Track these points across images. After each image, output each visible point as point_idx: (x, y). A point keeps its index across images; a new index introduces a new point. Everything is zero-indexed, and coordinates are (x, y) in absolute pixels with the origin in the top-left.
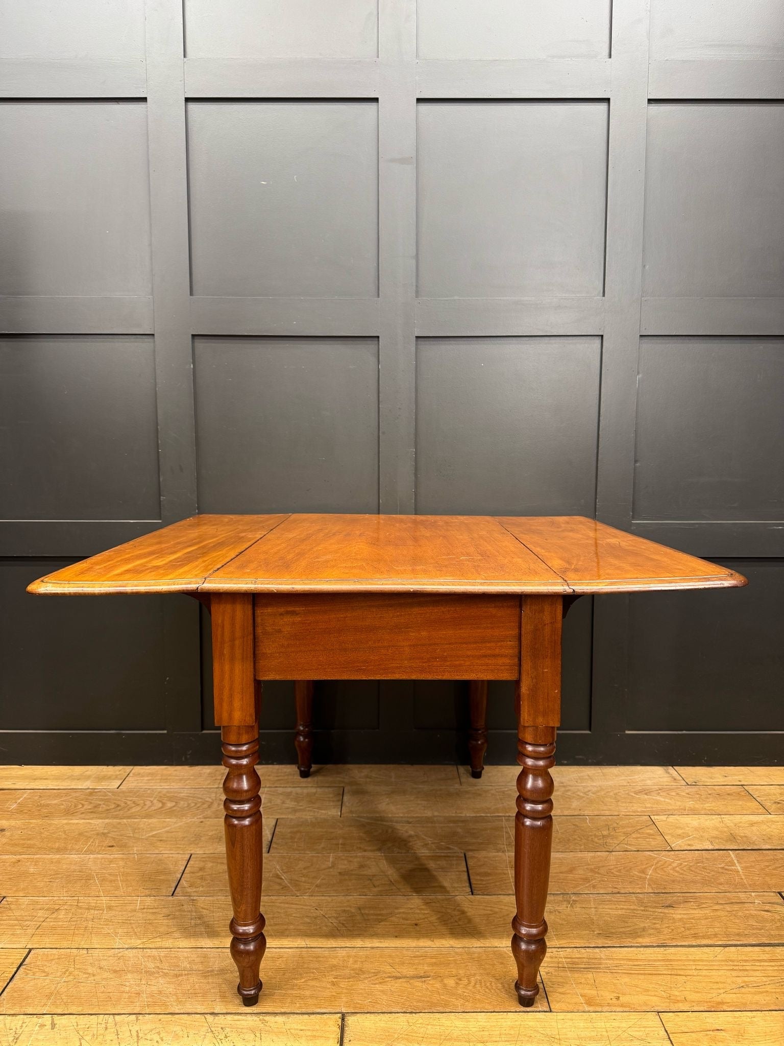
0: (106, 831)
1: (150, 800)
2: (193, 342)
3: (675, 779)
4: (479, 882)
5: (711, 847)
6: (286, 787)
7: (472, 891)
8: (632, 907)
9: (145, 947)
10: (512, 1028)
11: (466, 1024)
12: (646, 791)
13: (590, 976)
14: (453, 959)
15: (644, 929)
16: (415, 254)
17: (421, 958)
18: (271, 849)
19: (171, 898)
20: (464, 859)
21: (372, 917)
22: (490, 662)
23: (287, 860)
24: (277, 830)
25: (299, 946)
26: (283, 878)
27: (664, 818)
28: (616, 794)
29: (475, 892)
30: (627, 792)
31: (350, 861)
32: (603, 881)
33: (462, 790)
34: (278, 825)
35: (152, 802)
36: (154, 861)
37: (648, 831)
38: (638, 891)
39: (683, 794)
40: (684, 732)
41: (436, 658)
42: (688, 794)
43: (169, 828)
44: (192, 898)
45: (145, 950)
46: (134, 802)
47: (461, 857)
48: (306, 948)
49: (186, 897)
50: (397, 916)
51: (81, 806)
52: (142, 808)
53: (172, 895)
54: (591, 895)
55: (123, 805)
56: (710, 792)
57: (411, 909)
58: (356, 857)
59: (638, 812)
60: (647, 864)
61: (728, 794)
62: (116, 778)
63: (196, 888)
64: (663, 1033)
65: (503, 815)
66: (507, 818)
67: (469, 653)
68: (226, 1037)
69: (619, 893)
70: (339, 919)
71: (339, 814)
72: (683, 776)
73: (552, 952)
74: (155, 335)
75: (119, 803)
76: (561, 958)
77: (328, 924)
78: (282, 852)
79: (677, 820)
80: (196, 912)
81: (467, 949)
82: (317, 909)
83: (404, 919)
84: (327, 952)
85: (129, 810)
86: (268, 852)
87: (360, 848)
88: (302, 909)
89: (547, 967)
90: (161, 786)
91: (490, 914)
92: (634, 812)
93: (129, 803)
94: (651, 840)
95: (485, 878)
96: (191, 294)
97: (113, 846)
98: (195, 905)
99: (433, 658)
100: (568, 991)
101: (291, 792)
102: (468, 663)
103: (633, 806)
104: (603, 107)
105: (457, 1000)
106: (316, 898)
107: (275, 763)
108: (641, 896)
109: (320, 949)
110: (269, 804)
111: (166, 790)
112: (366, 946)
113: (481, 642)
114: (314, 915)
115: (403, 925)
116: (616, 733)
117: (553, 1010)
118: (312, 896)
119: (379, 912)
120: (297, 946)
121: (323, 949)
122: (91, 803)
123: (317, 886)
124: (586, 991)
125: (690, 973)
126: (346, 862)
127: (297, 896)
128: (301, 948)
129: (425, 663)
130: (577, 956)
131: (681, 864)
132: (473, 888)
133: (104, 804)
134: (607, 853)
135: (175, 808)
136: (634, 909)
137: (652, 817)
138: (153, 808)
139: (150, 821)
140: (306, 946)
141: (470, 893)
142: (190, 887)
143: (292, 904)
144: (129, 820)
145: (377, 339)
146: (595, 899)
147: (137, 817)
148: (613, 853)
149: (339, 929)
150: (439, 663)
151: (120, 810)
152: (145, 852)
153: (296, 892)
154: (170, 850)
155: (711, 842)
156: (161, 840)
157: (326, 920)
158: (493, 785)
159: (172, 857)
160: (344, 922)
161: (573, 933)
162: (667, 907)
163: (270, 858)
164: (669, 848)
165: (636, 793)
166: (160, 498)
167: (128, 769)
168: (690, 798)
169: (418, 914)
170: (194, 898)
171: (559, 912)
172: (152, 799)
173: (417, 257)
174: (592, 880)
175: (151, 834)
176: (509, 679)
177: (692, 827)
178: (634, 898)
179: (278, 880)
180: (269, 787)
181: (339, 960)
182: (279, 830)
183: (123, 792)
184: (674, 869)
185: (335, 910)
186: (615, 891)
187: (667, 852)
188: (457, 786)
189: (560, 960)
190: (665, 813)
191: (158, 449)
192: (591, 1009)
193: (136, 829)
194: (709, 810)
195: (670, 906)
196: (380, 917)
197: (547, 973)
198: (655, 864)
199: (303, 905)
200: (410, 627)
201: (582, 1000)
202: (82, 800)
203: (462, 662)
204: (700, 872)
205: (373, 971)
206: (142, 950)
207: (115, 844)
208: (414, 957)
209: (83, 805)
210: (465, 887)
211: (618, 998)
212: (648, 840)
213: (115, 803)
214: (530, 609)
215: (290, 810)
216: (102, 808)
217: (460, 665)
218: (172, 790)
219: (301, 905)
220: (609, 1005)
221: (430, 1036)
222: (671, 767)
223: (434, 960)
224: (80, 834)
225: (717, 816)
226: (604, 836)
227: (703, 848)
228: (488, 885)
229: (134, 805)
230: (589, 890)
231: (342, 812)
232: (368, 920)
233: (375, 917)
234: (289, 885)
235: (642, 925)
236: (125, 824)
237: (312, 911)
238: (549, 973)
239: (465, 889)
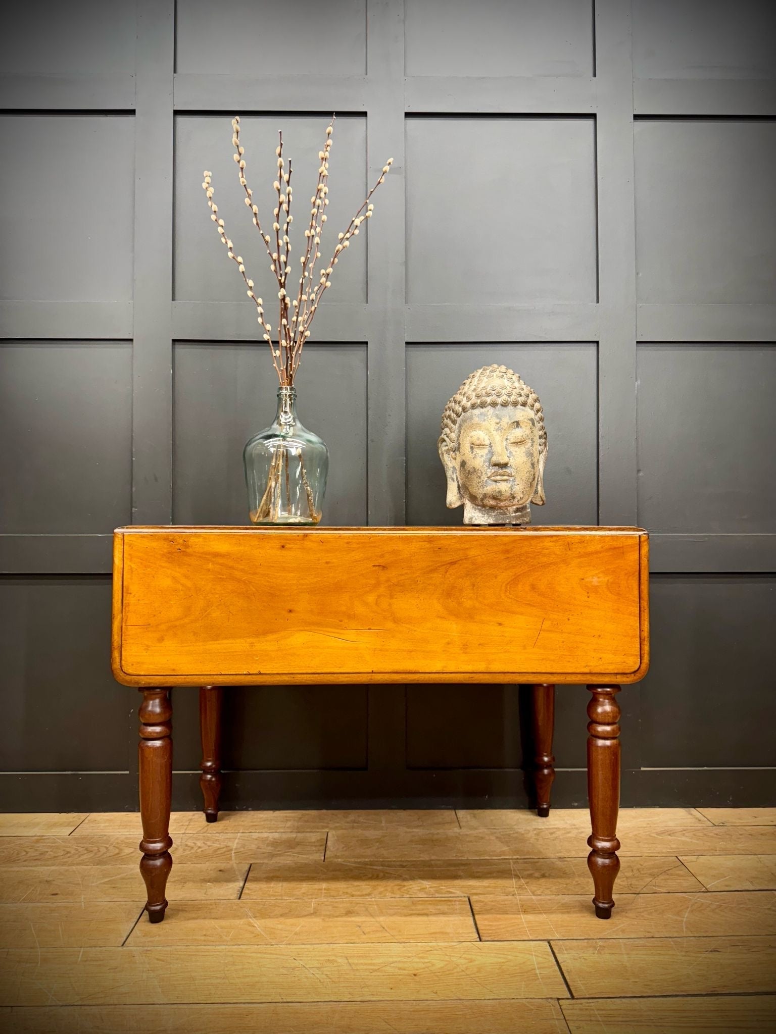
0: (51, 879)
1: (105, 847)
2: (173, 348)
3: (700, 820)
4: (488, 928)
5: (752, 888)
6: (262, 832)
7: (479, 937)
8: (670, 952)
9: (83, 1003)
12: (669, 833)
14: (461, 1013)
15: (688, 976)
16: (404, 260)
17: (423, 1013)
18: (243, 895)
19: (120, 949)
20: (468, 903)
21: (362, 967)
23: (262, 906)
24: (250, 875)
25: (273, 1001)
26: (256, 925)
27: (693, 858)
28: (636, 835)
29: (483, 938)
30: (648, 833)
31: (336, 907)
32: (633, 925)
33: (461, 834)
34: (252, 871)
35: (107, 848)
36: (103, 909)
37: (678, 872)
38: (676, 935)
39: (711, 834)
40: (705, 768)
42: (717, 834)
43: (125, 874)
44: (146, 948)
45: (83, 1008)
46: (86, 849)
47: (465, 901)
48: (282, 1003)
49: (138, 948)
50: (392, 965)
51: (24, 853)
52: (96, 854)
53: (123, 945)
54: (620, 940)
55: (73, 852)
56: (741, 833)
57: (409, 957)
58: (343, 902)
59: (663, 853)
60: (681, 906)
61: (762, 834)
62: (69, 825)
63: (151, 937)
65: (511, 857)
66: (515, 861)
69: (653, 937)
70: (322, 969)
71: (323, 858)
72: (709, 817)
73: (581, 1004)
74: (134, 340)
75: (68, 849)
76: (593, 1010)
77: (308, 976)
78: (255, 898)
79: (709, 860)
80: (149, 963)
81: (477, 1001)
82: (295, 959)
83: (400, 969)
84: (307, 1007)
85: (79, 856)
86: (240, 898)
87: (347, 893)
88: (277, 959)
89: (577, 1020)
90: (119, 832)
91: (503, 962)
92: (659, 853)
93: (80, 849)
94: (682, 881)
95: (495, 923)
96: (173, 299)
97: (57, 894)
98: (148, 957)
101: (268, 837)
103: (656, 847)
104: (589, 123)
106: (295, 947)
107: (250, 809)
108: (679, 940)
109: (299, 1004)
110: (242, 849)
111: (124, 837)
112: (355, 999)
114: (293, 965)
115: (400, 975)
116: (631, 770)
118: (290, 944)
119: (370, 962)
120: (270, 1001)
121: (302, 1004)
122: (36, 850)
123: (296, 934)
126: (330, 908)
127: (272, 945)
128: (275, 1003)
130: (613, 1008)
131: (721, 906)
132: (481, 935)
133: (51, 851)
134: (633, 895)
135: (133, 854)
136: (673, 955)
137: (680, 858)
138: (108, 854)
139: (104, 867)
140: (281, 1000)
141: (478, 939)
142: (144, 936)
143: (266, 953)
144: (78, 867)
145: (365, 345)
146: (625, 944)
147: (88, 863)
148: (640, 895)
149: (322, 980)
151: (69, 857)
152: (95, 900)
153: (271, 941)
154: (124, 897)
155: (751, 882)
156: (114, 888)
157: (306, 971)
158: (497, 828)
159: (126, 905)
160: (328, 973)
161: (604, 982)
162: (711, 951)
163: (241, 905)
164: (703, 889)
165: (658, 834)
166: (132, 510)
167: (83, 815)
168: (719, 838)
169: (417, 962)
170: (149, 948)
171: (585, 959)
172: (107, 846)
173: (406, 263)
174: (620, 924)
175: (102, 881)
177: (727, 868)
178: (672, 943)
179: (250, 928)
180: (243, 833)
181: (322, 1016)
182: (253, 875)
183: (75, 839)
184: (713, 910)
185: (318, 960)
186: (650, 935)
187: (702, 893)
188: (457, 830)
189: (592, 1012)
190: (694, 854)
191: (132, 457)
193: (85, 876)
194: (743, 850)
195: (715, 951)
196: (372, 967)
197: (578, 1028)
198: (692, 906)
199: (279, 955)
202: (27, 847)
204: (745, 914)
205: (364, 1028)
206: (79, 1007)
207: (59, 892)
208: (414, 1011)
209: (27, 853)
210: (472, 933)
212: (679, 881)
213: (64, 850)
215: (265, 855)
216: (50, 855)
218: (132, 836)
219: (276, 954)
222: (693, 809)
223: (439, 1015)
224: (20, 882)
225: (752, 856)
226: (627, 878)
227: (743, 889)
228: (498, 931)
229: (86, 852)
230: (617, 935)
231: (326, 857)
232: (357, 970)
233: (365, 967)
234: (262, 933)
235: (685, 972)
236: (74, 871)
237: (289, 961)
238: (580, 1028)
239: (471, 935)
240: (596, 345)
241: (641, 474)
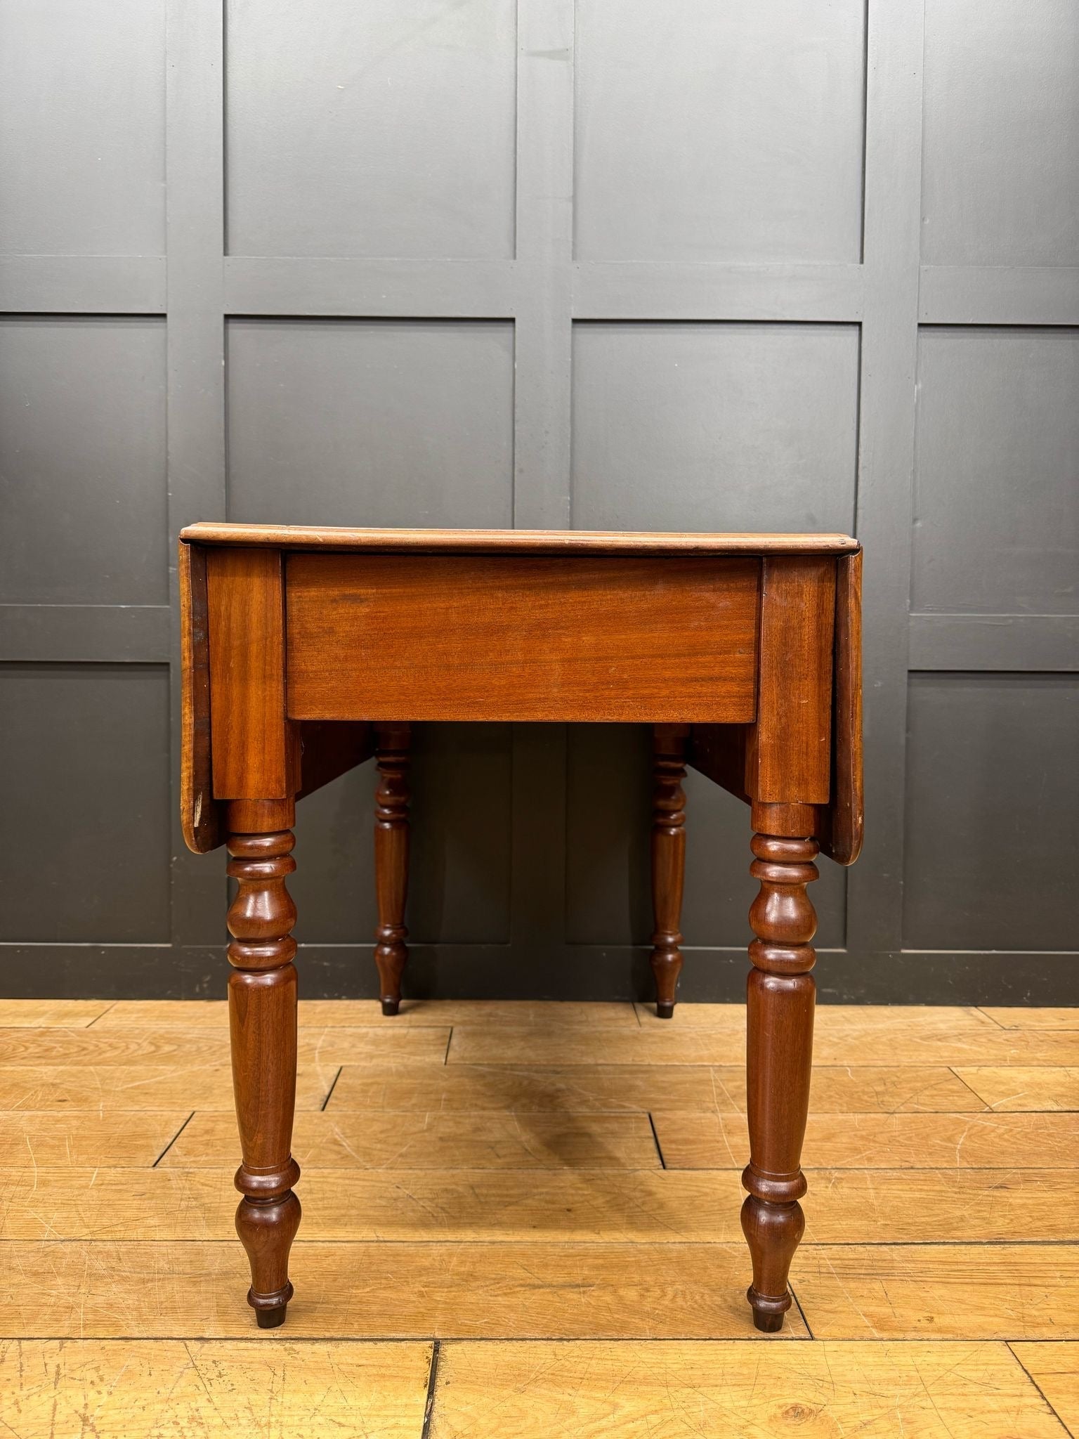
0: (58, 1081)
1: (137, 1043)
2: (226, 329)
3: (983, 1023)
4: (675, 1152)
5: (1056, 1108)
6: (359, 1027)
7: (663, 1164)
8: (937, 1188)
9: (94, 1238)
10: (743, 1364)
11: (659, 1357)
12: (939, 1037)
13: (877, 1286)
14: (633, 1259)
15: (962, 1219)
16: (571, 194)
17: (578, 1258)
18: (327, 1106)
19: (151, 1170)
20: (648, 1120)
21: (493, 1199)
22: (704, 690)
23: (353, 1120)
24: (340, 1080)
25: (364, 1239)
26: (344, 1144)
27: (974, 1070)
28: (891, 1040)
29: (668, 1166)
30: (908, 1037)
31: (460, 1123)
32: (883, 1152)
33: (641, 1032)
34: (343, 1075)
35: (139, 1044)
36: (130, 1120)
37: (950, 1087)
38: (945, 1165)
39: (999, 1040)
40: (994, 952)
41: (608, 683)
42: (1007, 1040)
43: (162, 1078)
44: (187, 1170)
45: (93, 1243)
46: (110, 1045)
47: (644, 1118)
48: (377, 1242)
49: (176, 1170)
50: (536, 1197)
51: (23, 1049)
52: (123, 1051)
53: (154, 1166)
54: (866, 1171)
55: (91, 1048)
56: (1042, 1038)
57: (561, 1188)
58: (469, 1117)
59: (929, 1062)
60: (953, 1130)
61: (1072, 1041)
62: (87, 1014)
63: (195, 1156)
64: (1019, 1373)
65: (710, 1064)
66: (716, 1068)
67: (667, 674)
68: (220, 1376)
69: (912, 1168)
70: (436, 1201)
71: (444, 1060)
72: (996, 1018)
73: (807, 1251)
74: (168, 316)
75: (85, 1045)
76: (824, 1259)
77: (416, 1208)
78: (345, 1109)
79: (994, 1073)
80: (190, 1189)
81: (657, 1245)
82: (398, 1187)
83: (547, 1202)
84: (412, 1248)
85: (100, 1054)
86: (323, 1109)
87: (476, 1105)
88: (373, 1186)
89: (800, 1271)
90: (157, 1025)
91: (696, 1196)
92: (923, 1062)
93: (102, 1045)
94: (956, 1098)
95: (685, 1147)
96: (225, 254)
97: (64, 1101)
98: (190, 1181)
99: (603, 683)
100: (840, 1309)
101: (367, 1033)
102: (665, 692)
103: (920, 1055)
105: (643, 1320)
106: (398, 1172)
107: (344, 997)
108: (950, 1172)
109: (401, 1244)
110: (330, 1049)
111: (164, 1030)
112: (481, 1239)
113: (689, 655)
114: (394, 1195)
115: (546, 1210)
116: (887, 952)
117: (816, 1337)
118: (391, 1168)
119: (505, 1192)
120: (360, 1239)
121: (406, 1244)
122: (40, 1046)
123: (401, 1155)
124: (872, 1309)
125: (1053, 1282)
126: (451, 1124)
127: (367, 1169)
128: (368, 1242)
129: (588, 691)
130: (852, 1257)
131: (1011, 1130)
132: (665, 1161)
133: (61, 1047)
134: (886, 1115)
135: (175, 1053)
136: (941, 1191)
137: (952, 1068)
138: (140, 1052)
139: (132, 1068)
140: (376, 1239)
141: (661, 1167)
142: (185, 1155)
143: (357, 1179)
144: (98, 1067)
145: (511, 324)
146: (872, 1176)
147: (112, 1063)
148: (897, 1115)
149: (435, 1215)
150: (613, 693)
151: (85, 1055)
152: (118, 1109)
153: (364, 1164)
154: (159, 1106)
155: (1056, 1102)
156: (147, 1093)
157: (414, 1202)
158: (692, 1026)
159: (162, 1116)
160: (445, 1206)
161: (840, 1224)
162: (996, 1187)
163: (324, 1118)
164: (987, 1109)
165: (922, 1038)
166: (168, 570)
167: (107, 1004)
168: (1010, 1045)
169: (572, 1195)
170: (191, 1170)
171: (814, 1194)
172: (140, 1041)
173: (574, 198)
174: (865, 1150)
175: (130, 1086)
176: (738, 720)
177: (1021, 1083)
178: (939, 1175)
179: (336, 1148)
180: (333, 1027)
181: (434, 1259)
182: (344, 1081)
183: (95, 1032)
184: (1000, 1136)
185: (430, 1189)
186: (907, 1165)
187: (985, 1114)
188: (635, 1028)
189: (822, 1262)
190: (973, 1064)
191: (167, 491)
192: (885, 1335)
193: (107, 1079)
194: (1045, 1061)
195: (1001, 1187)
196: (508, 1199)
197: (801, 1281)
198: (969, 1130)
199: (376, 1181)
200: (562, 628)
201: (867, 1322)
202: (27, 1041)
203: (656, 691)
204: (1045, 1141)
205: (494, 1276)
206: (88, 1243)
207: (69, 1099)
208: (565, 1256)
209: (27, 1048)
210: (652, 1158)
211: (931, 1319)
212: (951, 1098)
213: (79, 1046)
214: (777, 589)
215: (363, 1056)
216: (58, 1051)
217: (652, 696)
218: (174, 1030)
219: (372, 1181)
220: (916, 1329)
221: (594, 1377)
222: (973, 1008)
223: (601, 1261)
224: (14, 1085)
225: (1058, 1069)
226: (877, 1093)
227: (1043, 1109)
228: (690, 1157)
229: (109, 1048)
230: (861, 1164)
231: (449, 1058)
232: (486, 1202)
233: (498, 1199)
234: (354, 1154)
235: (958, 1213)
236: (91, 1072)
237: (390, 1190)
238: (804, 1281)
239: (651, 1161)
240: (857, 328)
241: (919, 524)
